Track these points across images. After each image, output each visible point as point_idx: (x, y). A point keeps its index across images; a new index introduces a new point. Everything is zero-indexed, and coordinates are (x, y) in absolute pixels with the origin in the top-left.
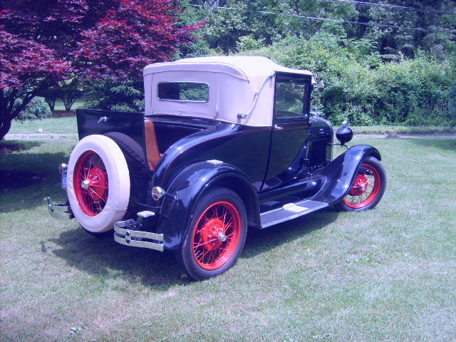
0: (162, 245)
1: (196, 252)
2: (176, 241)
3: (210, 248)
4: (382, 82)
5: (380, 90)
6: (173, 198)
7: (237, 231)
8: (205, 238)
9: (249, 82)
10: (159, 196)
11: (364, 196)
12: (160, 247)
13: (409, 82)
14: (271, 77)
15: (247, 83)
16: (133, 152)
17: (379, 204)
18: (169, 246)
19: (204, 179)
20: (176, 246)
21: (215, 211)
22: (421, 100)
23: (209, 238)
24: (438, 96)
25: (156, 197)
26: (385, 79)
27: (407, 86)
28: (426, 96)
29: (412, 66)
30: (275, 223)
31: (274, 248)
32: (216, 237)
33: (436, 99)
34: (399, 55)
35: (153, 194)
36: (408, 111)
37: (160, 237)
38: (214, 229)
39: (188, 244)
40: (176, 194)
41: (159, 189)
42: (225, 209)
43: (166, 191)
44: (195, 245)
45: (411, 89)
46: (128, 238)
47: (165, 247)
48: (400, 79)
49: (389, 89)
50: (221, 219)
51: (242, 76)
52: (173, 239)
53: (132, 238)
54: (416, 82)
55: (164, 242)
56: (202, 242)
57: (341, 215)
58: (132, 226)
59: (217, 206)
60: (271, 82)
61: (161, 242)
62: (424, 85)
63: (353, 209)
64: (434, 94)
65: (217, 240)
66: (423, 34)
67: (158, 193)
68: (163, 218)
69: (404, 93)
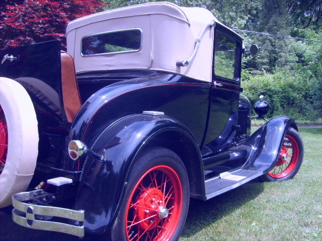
0: (82, 227)
1: (129, 234)
2: (102, 220)
3: (147, 228)
4: (254, 88)
5: (253, 94)
6: (99, 158)
7: (179, 203)
8: (141, 215)
9: (189, 25)
10: (79, 154)
11: (284, 166)
12: (78, 231)
13: (273, 88)
14: (211, 26)
15: (187, 26)
16: (46, 98)
17: (297, 174)
18: (93, 227)
19: (139, 136)
20: (103, 227)
21: (153, 177)
22: (282, 102)
23: (146, 214)
24: (295, 99)
25: (74, 155)
26: (255, 86)
27: (272, 91)
28: (285, 99)
29: (274, 78)
30: (219, 193)
31: (214, 222)
32: (155, 213)
33: (293, 100)
34: (262, 71)
35: (70, 150)
36: (273, 110)
37: (78, 214)
38: (152, 202)
39: (120, 224)
40: (103, 153)
41: (79, 144)
42: (165, 175)
43: (89, 147)
44: (129, 224)
45: (275, 94)
46: (31, 216)
47: (86, 229)
48: (267, 86)
49: (259, 93)
50: (159, 189)
51: (182, 17)
52: (98, 217)
53: (37, 217)
54: (278, 88)
55: (85, 222)
56: (137, 220)
57: (267, 186)
58: (41, 199)
59: (155, 171)
60: (210, 33)
61: (81, 224)
62: (284, 91)
63: (275, 179)
64: (292, 97)
65: (157, 217)
66: (276, 59)
67: (77, 149)
68: (85, 186)
69: (270, 96)
